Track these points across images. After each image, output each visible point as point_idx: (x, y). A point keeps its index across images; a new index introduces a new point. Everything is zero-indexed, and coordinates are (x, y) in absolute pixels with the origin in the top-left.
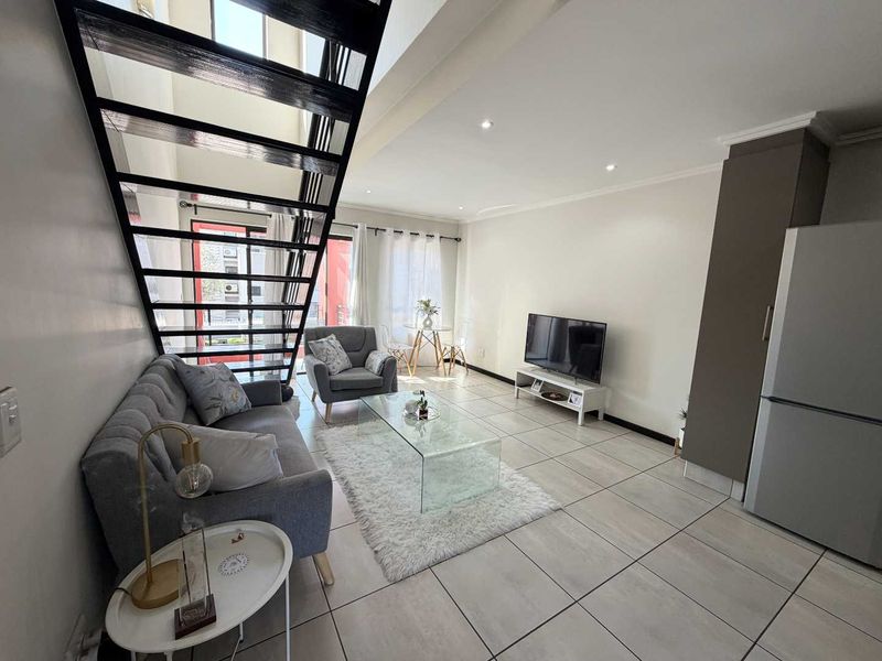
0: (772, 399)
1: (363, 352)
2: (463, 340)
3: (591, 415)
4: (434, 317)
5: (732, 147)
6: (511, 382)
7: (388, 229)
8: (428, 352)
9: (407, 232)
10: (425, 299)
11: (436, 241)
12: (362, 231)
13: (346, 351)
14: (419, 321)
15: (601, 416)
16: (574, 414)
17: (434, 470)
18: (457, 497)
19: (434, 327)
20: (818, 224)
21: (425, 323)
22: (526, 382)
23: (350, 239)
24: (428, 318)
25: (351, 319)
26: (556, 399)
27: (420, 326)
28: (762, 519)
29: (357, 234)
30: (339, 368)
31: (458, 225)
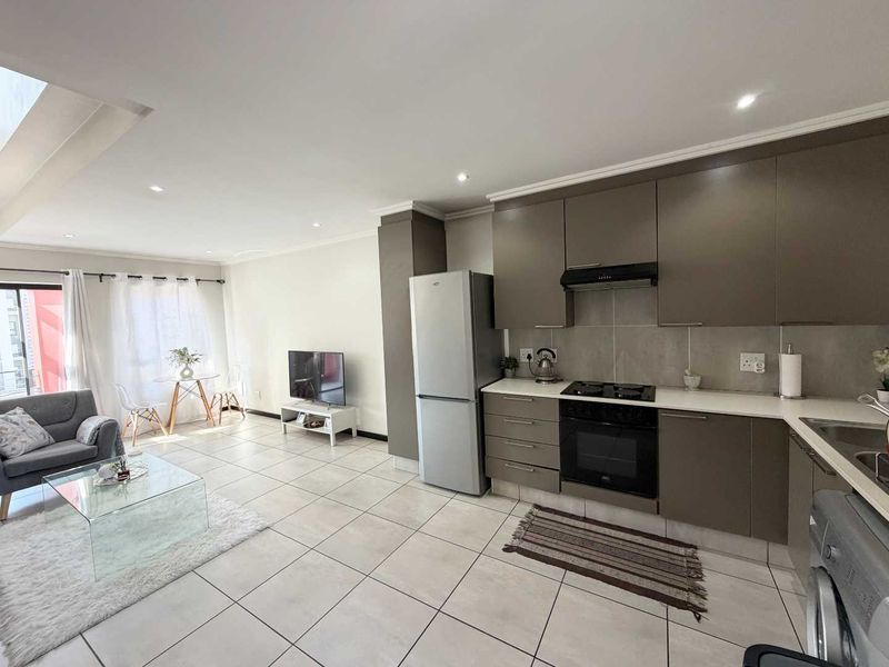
0: (421, 396)
1: (74, 421)
2: (239, 384)
3: (345, 435)
4: (194, 366)
5: (382, 218)
6: (278, 417)
7: (119, 274)
8: (190, 403)
9: (147, 276)
10: (180, 347)
11: (192, 283)
12: (77, 279)
13: (42, 426)
14: (174, 371)
15: (354, 433)
16: (327, 436)
17: (137, 533)
18: (151, 552)
19: (195, 377)
20: (445, 271)
21: (182, 373)
22: (292, 417)
23: (58, 288)
24: (187, 368)
25: (69, 382)
26: (317, 427)
27: (178, 378)
28: (435, 486)
29: (68, 283)
30: (24, 447)
31: (219, 267)
